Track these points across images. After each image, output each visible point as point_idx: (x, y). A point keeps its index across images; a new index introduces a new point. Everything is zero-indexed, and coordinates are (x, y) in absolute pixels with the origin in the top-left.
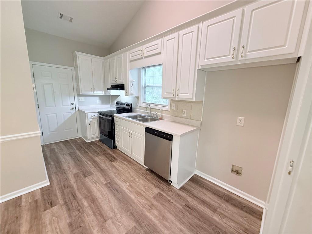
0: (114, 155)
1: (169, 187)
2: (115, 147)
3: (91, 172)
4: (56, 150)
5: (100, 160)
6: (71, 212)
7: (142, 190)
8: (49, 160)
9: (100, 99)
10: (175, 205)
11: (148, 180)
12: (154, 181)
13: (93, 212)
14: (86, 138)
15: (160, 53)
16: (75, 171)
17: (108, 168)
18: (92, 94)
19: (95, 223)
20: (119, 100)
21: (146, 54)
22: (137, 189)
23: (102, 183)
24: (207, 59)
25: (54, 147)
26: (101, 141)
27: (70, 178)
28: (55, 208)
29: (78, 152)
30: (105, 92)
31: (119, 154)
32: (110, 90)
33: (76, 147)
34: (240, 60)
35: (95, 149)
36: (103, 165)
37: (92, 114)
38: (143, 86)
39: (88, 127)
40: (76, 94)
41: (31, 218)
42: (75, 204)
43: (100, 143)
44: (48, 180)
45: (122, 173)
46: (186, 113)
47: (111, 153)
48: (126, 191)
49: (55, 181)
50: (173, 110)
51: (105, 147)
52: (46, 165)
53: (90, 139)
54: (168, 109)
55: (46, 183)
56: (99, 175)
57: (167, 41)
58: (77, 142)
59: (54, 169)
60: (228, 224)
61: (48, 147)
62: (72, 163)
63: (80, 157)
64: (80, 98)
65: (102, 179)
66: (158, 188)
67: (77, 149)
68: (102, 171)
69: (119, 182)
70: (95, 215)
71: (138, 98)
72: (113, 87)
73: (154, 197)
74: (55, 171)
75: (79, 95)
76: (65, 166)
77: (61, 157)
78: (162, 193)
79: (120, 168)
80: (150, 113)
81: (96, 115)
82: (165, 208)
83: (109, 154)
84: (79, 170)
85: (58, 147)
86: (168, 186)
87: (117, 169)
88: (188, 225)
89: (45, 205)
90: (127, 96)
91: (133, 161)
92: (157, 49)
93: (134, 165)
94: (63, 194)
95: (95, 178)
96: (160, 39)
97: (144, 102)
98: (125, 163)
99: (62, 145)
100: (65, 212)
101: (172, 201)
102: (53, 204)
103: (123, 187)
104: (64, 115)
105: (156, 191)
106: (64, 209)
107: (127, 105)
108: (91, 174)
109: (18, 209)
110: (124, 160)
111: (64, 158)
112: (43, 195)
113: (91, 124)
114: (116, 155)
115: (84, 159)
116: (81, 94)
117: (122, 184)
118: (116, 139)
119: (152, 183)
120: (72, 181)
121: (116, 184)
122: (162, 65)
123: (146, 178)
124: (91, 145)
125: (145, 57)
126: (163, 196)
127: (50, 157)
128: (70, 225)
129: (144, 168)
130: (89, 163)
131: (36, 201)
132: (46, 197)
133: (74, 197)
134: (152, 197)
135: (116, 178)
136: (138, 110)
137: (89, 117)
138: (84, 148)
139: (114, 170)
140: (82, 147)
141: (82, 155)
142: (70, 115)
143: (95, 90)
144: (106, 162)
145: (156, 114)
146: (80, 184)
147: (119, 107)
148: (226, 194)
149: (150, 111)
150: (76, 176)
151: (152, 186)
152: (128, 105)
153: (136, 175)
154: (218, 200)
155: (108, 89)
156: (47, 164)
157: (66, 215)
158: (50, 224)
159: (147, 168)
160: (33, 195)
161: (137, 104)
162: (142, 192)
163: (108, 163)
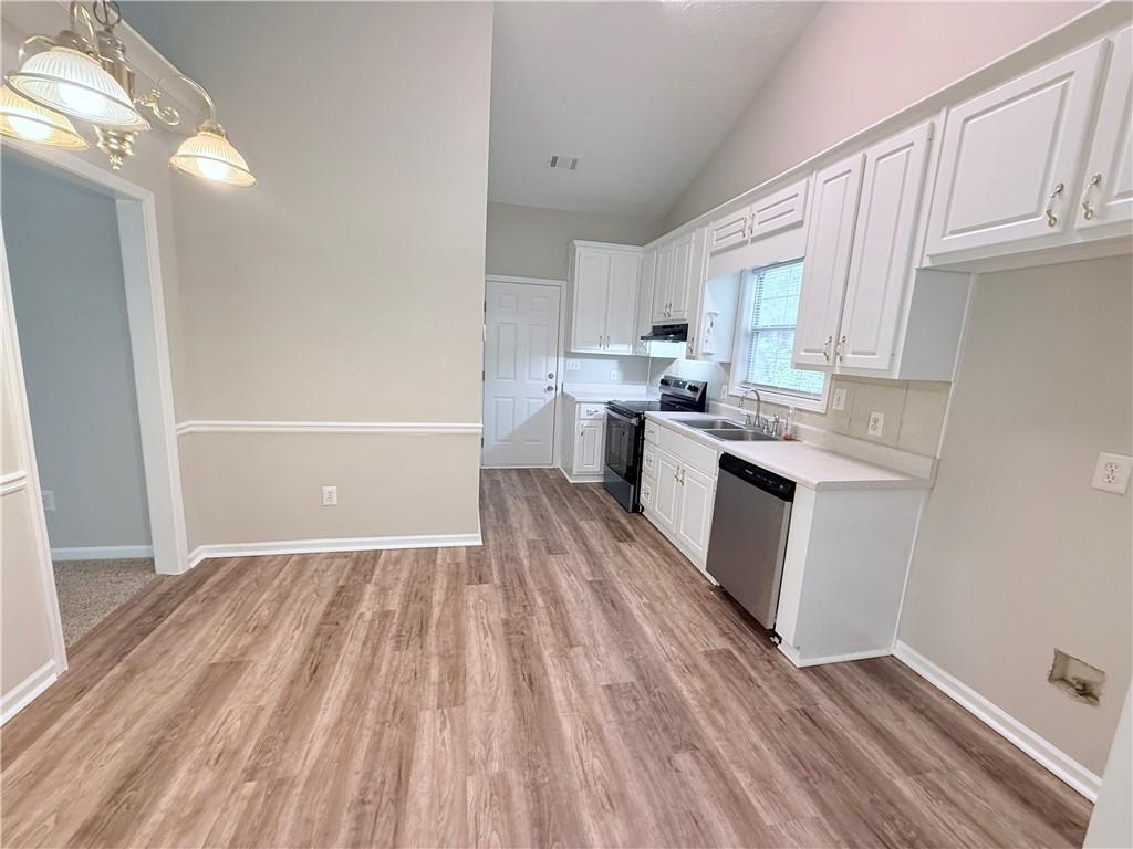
0: (629, 528)
1: (768, 651)
2: (637, 509)
3: (564, 548)
4: (502, 485)
5: (593, 529)
6: (511, 603)
7: (678, 627)
8: (487, 501)
9: (620, 368)
10: (766, 695)
11: (706, 611)
12: (724, 622)
13: (551, 621)
14: (570, 471)
15: (800, 224)
16: (532, 536)
17: (607, 552)
18: (601, 351)
19: (551, 640)
20: (674, 372)
21: (759, 230)
22: (667, 620)
23: (583, 578)
24: (952, 233)
25: (500, 477)
26: (605, 486)
27: (520, 545)
28: (485, 588)
29: (545, 500)
30: (634, 348)
31: (643, 528)
32: (648, 342)
33: (542, 487)
34: (1080, 230)
35: (585, 501)
36: (594, 542)
37: (593, 408)
38: (750, 329)
39: (577, 441)
40: (562, 352)
41: (448, 587)
42: (520, 595)
43: (603, 491)
44: (479, 535)
45: (637, 573)
46: (880, 424)
47: (623, 521)
48: (636, 612)
49: (492, 543)
50: (837, 411)
51: (612, 502)
52: (480, 508)
53: (580, 475)
54: (819, 407)
55: (476, 540)
56: (581, 558)
57: (826, 182)
58: (547, 476)
59: (492, 521)
60: (947, 822)
61: (489, 475)
62: (528, 519)
63: (546, 510)
64: (571, 361)
65: (585, 569)
66: (730, 639)
67: (545, 493)
68: (590, 553)
69: (625, 589)
70: (553, 625)
71: (727, 366)
72: (659, 332)
73: (707, 654)
74: (495, 524)
75: (569, 355)
76: (514, 521)
77: (510, 501)
78: (735, 653)
79: (635, 561)
80: (758, 416)
81: (602, 410)
82: (728, 687)
83: (618, 522)
84: (538, 536)
85: (507, 480)
86: (763, 647)
87: (626, 560)
88: (785, 752)
89: (470, 574)
90: (693, 358)
91: (679, 556)
92: (792, 210)
93: (678, 564)
94: (502, 570)
95: (571, 563)
96: (805, 181)
97: (745, 383)
98: (654, 553)
99: (514, 476)
100: (501, 600)
101: (760, 682)
102: (484, 580)
103: (631, 603)
104: (529, 403)
105: (720, 643)
106: (500, 595)
107: (690, 388)
108: (564, 552)
109: (431, 566)
110: (653, 547)
111: (514, 504)
112: (469, 559)
113: (586, 434)
114: (634, 529)
115: (555, 518)
116: (572, 350)
117: (630, 596)
118: (643, 484)
119: (716, 623)
120: (523, 553)
121: (615, 590)
122: (802, 259)
123: (702, 606)
124: (578, 492)
125: (755, 240)
126: (738, 662)
127: (489, 496)
128: (506, 623)
129: (704, 582)
130: (565, 529)
131: (458, 565)
132: (473, 564)
133: (522, 582)
134: (702, 649)
135: (618, 579)
136: (721, 405)
137: (584, 415)
138: (561, 494)
139: (619, 559)
140: (556, 491)
141: (553, 506)
142: (542, 403)
143: (607, 342)
144: (605, 537)
145: (777, 421)
146: (536, 562)
147: (668, 393)
148: (1006, 756)
149: (758, 411)
150: (532, 546)
151: (712, 630)
152: (693, 389)
153: (673, 589)
154: (951, 757)
155: (642, 338)
156: (482, 507)
157: (502, 605)
158: (475, 607)
159: (715, 583)
160: (453, 553)
161: (724, 387)
162: (677, 631)
163: (608, 540)
